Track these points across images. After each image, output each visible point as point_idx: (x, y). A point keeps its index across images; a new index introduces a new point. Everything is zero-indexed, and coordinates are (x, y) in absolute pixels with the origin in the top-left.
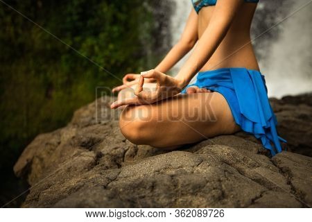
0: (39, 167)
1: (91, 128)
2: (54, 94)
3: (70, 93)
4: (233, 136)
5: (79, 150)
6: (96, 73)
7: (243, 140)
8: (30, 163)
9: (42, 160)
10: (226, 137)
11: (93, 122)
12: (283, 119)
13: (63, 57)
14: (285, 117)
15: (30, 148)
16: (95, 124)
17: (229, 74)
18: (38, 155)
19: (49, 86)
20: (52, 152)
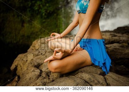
0: (20, 68)
1: (38, 57)
2: (25, 25)
3: (31, 25)
4: (91, 66)
5: (34, 69)
6: (42, 17)
7: (95, 68)
8: (16, 67)
9: (21, 66)
10: (88, 67)
11: (39, 54)
12: (114, 47)
13: (28, 10)
14: (115, 46)
15: (16, 60)
16: (40, 55)
17: (90, 41)
18: (19, 64)
19: (23, 22)
20: (24, 64)
